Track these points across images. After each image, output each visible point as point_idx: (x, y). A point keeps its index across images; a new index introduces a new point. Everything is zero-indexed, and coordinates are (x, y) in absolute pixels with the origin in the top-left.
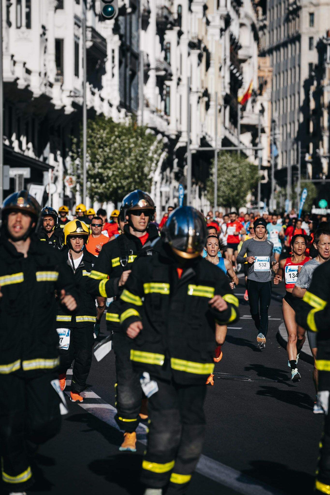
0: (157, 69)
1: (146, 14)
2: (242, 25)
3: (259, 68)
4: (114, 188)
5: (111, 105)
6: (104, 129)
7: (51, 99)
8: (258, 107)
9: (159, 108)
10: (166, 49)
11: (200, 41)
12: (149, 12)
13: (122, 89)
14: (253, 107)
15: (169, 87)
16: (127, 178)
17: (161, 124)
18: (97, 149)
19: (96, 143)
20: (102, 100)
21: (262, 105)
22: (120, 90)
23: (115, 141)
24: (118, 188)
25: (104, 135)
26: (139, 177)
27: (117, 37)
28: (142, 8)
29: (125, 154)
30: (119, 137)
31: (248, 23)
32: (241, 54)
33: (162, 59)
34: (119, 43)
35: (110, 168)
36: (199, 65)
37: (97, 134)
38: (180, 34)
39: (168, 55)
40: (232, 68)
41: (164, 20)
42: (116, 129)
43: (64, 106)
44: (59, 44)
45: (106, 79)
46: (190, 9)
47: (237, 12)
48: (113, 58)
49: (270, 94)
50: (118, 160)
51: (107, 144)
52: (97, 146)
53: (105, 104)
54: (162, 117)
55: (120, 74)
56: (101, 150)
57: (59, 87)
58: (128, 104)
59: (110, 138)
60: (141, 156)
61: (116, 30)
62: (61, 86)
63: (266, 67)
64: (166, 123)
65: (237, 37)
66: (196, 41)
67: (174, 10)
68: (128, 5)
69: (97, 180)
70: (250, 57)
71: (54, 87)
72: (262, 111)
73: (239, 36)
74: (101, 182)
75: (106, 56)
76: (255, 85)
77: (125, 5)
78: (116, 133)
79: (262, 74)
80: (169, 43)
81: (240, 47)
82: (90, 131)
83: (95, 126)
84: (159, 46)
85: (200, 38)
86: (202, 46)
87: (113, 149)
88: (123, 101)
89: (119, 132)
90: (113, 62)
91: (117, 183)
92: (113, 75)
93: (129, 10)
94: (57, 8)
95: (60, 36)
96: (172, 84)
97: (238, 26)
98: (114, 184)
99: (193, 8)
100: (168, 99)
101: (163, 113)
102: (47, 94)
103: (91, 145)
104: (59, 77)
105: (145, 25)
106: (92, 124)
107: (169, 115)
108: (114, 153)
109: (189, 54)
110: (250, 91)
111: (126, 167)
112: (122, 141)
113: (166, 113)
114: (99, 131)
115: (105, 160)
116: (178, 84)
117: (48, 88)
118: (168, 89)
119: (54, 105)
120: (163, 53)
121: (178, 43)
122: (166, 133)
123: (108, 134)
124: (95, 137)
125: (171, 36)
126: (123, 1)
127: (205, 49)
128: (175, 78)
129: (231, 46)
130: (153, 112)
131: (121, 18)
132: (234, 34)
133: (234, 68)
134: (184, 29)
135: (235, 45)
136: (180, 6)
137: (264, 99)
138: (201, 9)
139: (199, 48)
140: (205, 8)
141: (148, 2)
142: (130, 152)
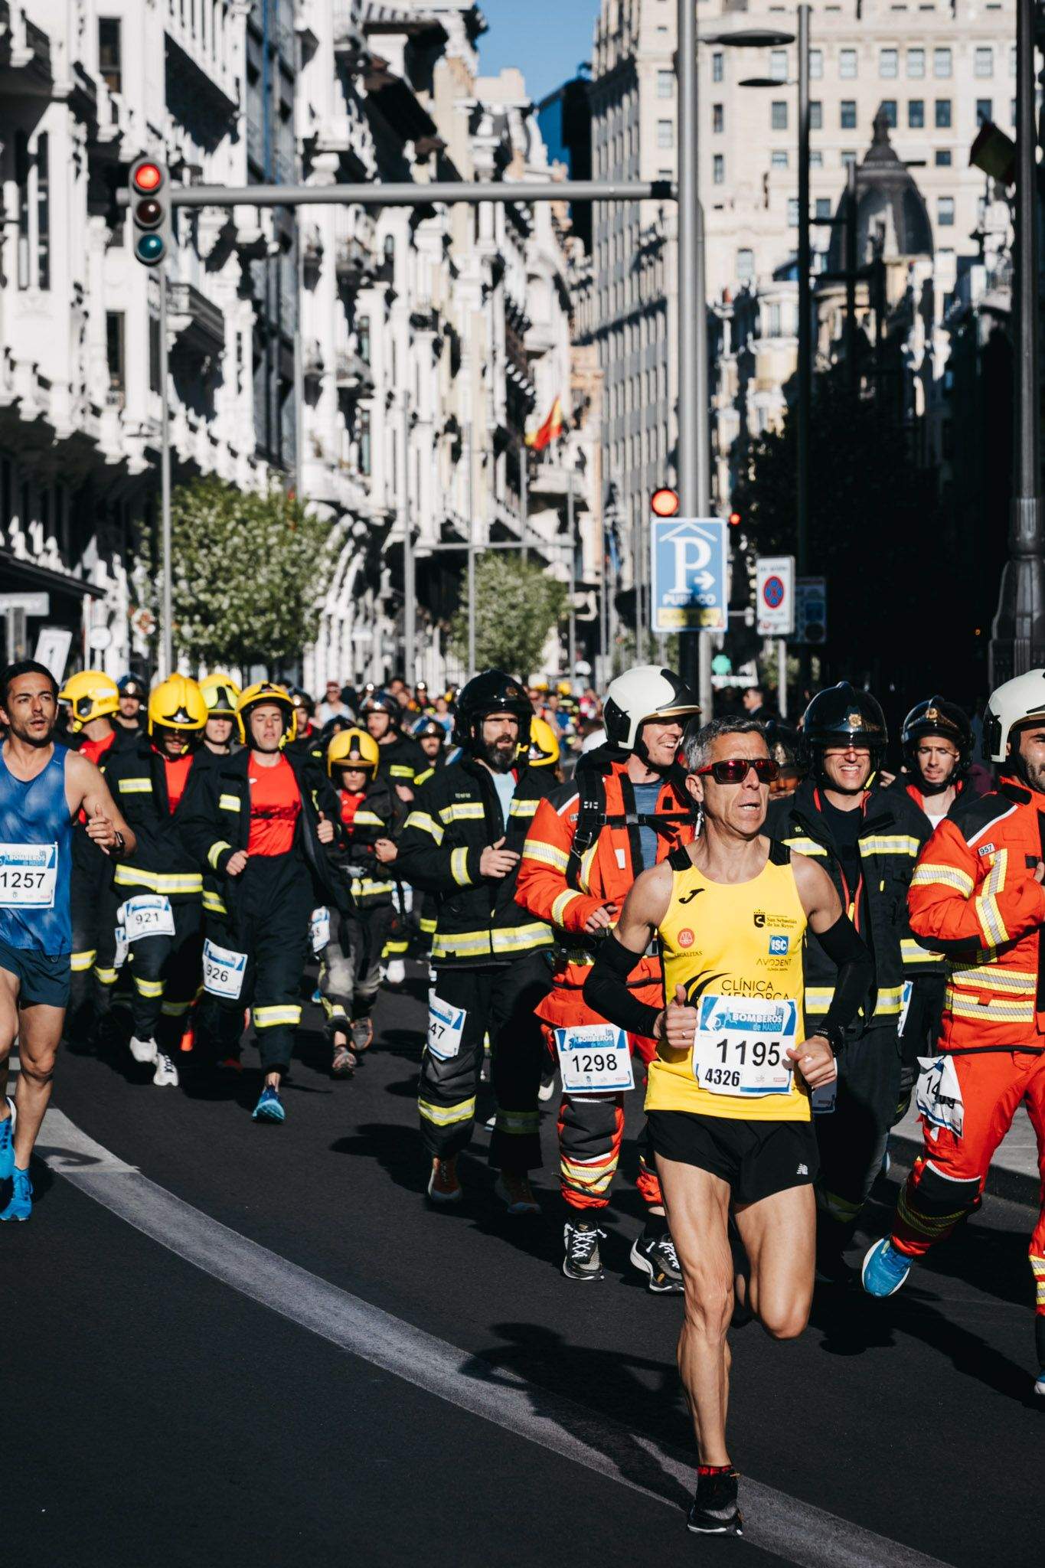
0: (341, 374)
1: (313, 255)
2: (531, 277)
3: (573, 370)
4: (233, 635)
5: (234, 454)
6: (211, 506)
7: (97, 441)
8: (571, 456)
9: (345, 458)
10: (359, 330)
11: (436, 313)
12: (320, 251)
13: (262, 418)
14: (560, 454)
15: (368, 412)
16: (262, 612)
17: (350, 495)
18: (196, 550)
19: (194, 537)
20: (214, 441)
21: (579, 449)
22: (255, 419)
23: (234, 532)
24: (244, 634)
25: (211, 519)
26: (290, 611)
27: (247, 305)
28: (304, 243)
29: (255, 560)
30: (243, 522)
31: (547, 274)
32: (531, 340)
33: (350, 353)
34: (252, 318)
35: (224, 592)
36: (434, 364)
37: (196, 517)
38: (390, 297)
39: (365, 342)
40: (511, 369)
41: (353, 267)
42: (236, 506)
43: (127, 458)
44: (115, 323)
45: (222, 397)
46: (412, 243)
47: (520, 248)
48: (239, 350)
49: (597, 426)
50: (243, 573)
51: (218, 538)
52: (195, 544)
53: (222, 451)
54: (351, 477)
55: (256, 386)
56: (204, 551)
57: (115, 416)
58: (274, 450)
59: (224, 525)
60: (294, 563)
61: (245, 288)
62: (120, 413)
63: (588, 368)
64: (361, 492)
65: (521, 305)
66: (427, 313)
67: (377, 245)
68: (270, 237)
69: (197, 618)
70: (552, 347)
71: (104, 415)
72: (581, 464)
73: (525, 302)
74: (206, 622)
75: (223, 346)
76: (565, 409)
77: (263, 236)
78: (238, 515)
79: (579, 383)
80: (367, 318)
81: (529, 325)
82: (180, 511)
83: (190, 500)
84: (345, 323)
85: (437, 306)
86: (442, 323)
87: (229, 551)
88: (263, 443)
89: (244, 512)
90: (239, 359)
91: (239, 624)
92: (240, 388)
93: (273, 247)
94: (108, 245)
95: (115, 305)
96: (373, 406)
97: (523, 279)
98: (234, 627)
99: (418, 241)
100: (365, 439)
101: (354, 470)
102: (88, 431)
103: (182, 541)
104: (116, 394)
105: (311, 276)
106: (182, 494)
107: (369, 475)
108: (233, 556)
109: (412, 341)
110: (556, 422)
111: (259, 588)
112: (250, 531)
113: (361, 469)
114: (200, 510)
115: (214, 573)
116: (388, 406)
117: (90, 418)
118: (365, 417)
119: (103, 456)
120: (354, 338)
121: (387, 317)
122: (362, 514)
123: (218, 515)
124: (191, 524)
125: (369, 301)
126: (259, 226)
127: (449, 330)
128: (380, 393)
129: (508, 323)
130: (332, 467)
131: (256, 265)
132: (514, 297)
133: (516, 371)
134: (399, 286)
135: (516, 322)
136: (390, 237)
137: (586, 438)
138: (438, 243)
139: (435, 328)
140: (447, 240)
141: (318, 229)
142: (268, 554)
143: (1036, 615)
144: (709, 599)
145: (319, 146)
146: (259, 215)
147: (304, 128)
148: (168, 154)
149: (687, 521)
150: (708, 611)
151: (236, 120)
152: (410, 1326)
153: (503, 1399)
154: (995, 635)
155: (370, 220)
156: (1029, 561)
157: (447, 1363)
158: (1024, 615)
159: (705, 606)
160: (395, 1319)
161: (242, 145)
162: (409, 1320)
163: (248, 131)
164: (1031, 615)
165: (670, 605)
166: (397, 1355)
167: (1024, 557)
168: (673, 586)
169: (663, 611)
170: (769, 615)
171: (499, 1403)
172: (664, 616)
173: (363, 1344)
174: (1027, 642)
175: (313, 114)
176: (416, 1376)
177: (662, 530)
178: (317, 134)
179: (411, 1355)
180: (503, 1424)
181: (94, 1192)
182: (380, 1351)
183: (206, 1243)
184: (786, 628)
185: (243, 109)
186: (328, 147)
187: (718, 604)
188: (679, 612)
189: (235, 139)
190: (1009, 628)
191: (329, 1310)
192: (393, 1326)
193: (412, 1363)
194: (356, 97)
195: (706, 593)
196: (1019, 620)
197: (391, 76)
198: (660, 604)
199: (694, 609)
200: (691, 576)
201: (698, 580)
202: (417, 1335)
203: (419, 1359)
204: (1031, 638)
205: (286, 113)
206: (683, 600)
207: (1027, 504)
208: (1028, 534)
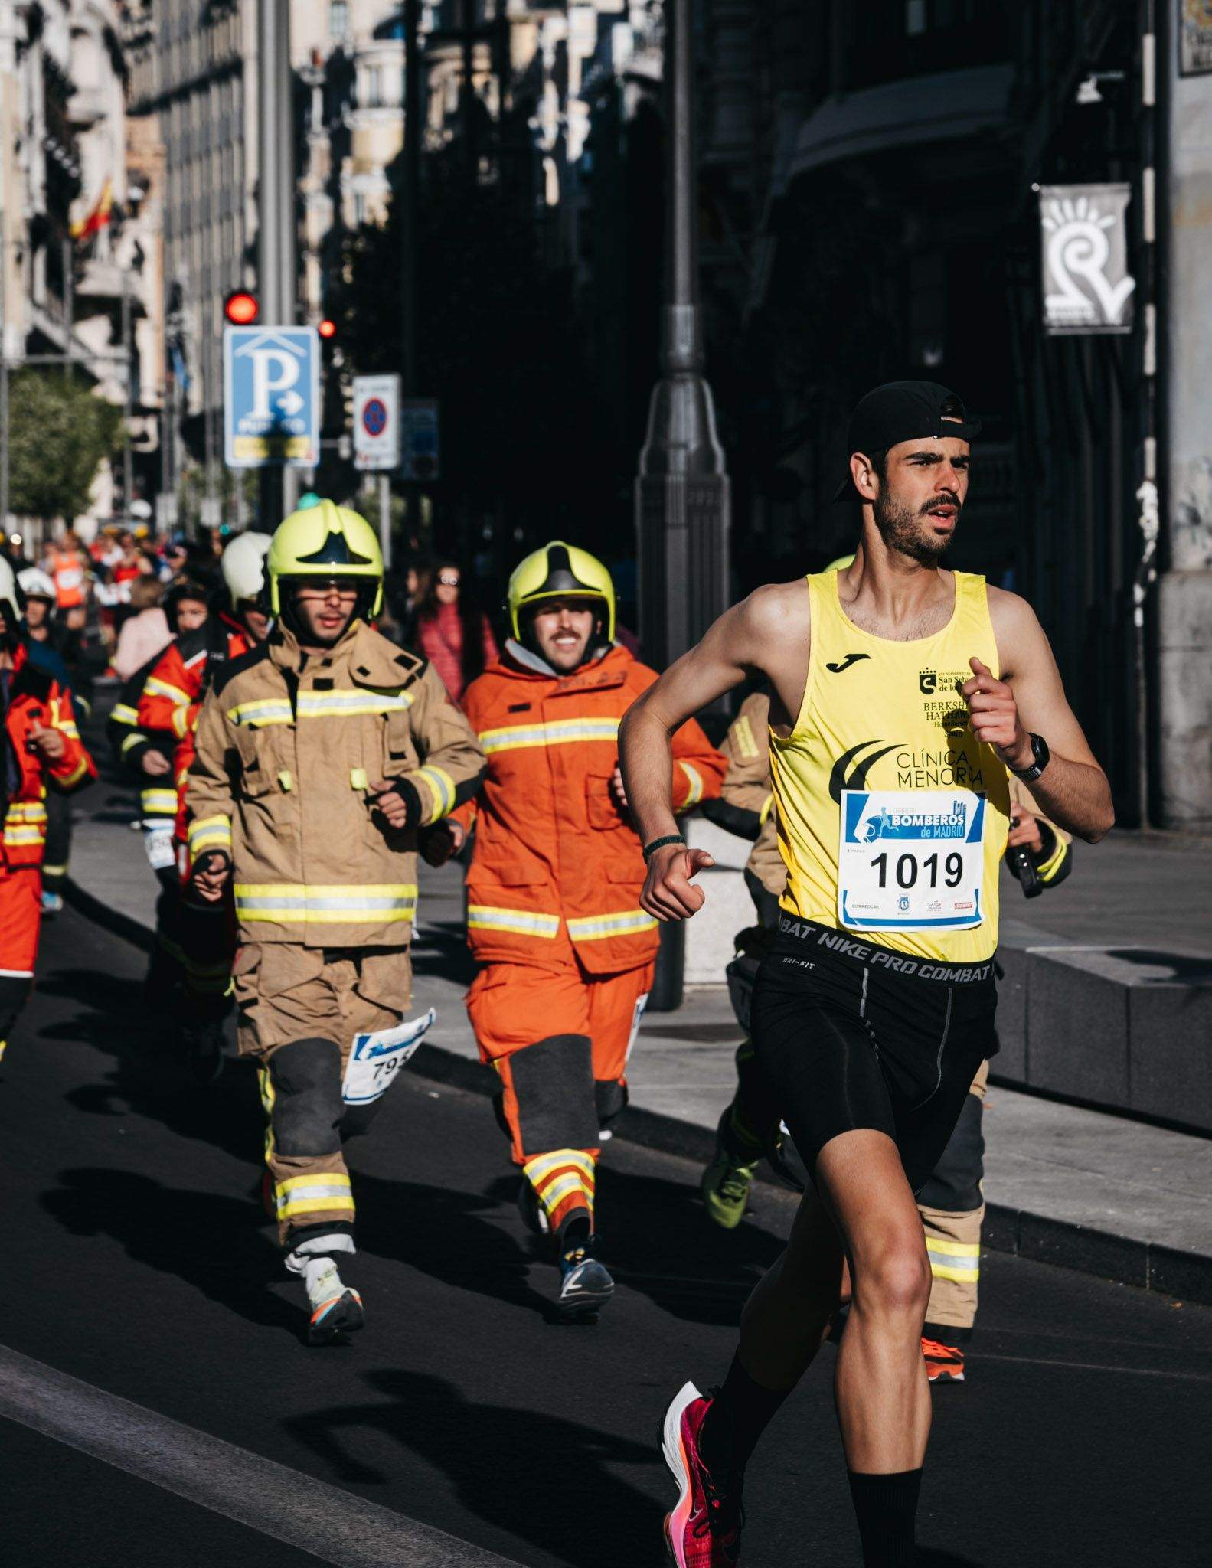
2: (76, 32)
3: (129, 146)
8: (126, 252)
14: (113, 249)
21: (137, 244)
31: (93, 26)
32: (77, 108)
40: (52, 144)
49: (159, 215)
63: (147, 144)
65: (64, 64)
70: (102, 117)
72: (138, 261)
73: (70, 62)
76: (119, 195)
79: (136, 162)
81: (72, 91)
97: (66, 33)
110: (105, 207)
129: (48, 86)
132: (55, 55)
133: (58, 147)
135: (58, 86)
137: (144, 230)
143: (693, 446)
144: (296, 425)
149: (268, 331)
150: (296, 440)
153: (47, 1401)
154: (644, 472)
156: (683, 381)
158: (679, 446)
159: (292, 434)
164: (685, 446)
165: (248, 433)
167: (678, 376)
168: (253, 410)
169: (239, 440)
170: (369, 445)
172: (241, 447)
174: (681, 479)
177: (238, 341)
180: (43, 1431)
184: (389, 461)
187: (307, 431)
188: (256, 442)
190: (660, 462)
195: (292, 417)
196: (672, 452)
198: (236, 431)
199: (277, 437)
200: (274, 398)
201: (282, 403)
204: (687, 474)
206: (264, 426)
207: (683, 312)
208: (683, 346)
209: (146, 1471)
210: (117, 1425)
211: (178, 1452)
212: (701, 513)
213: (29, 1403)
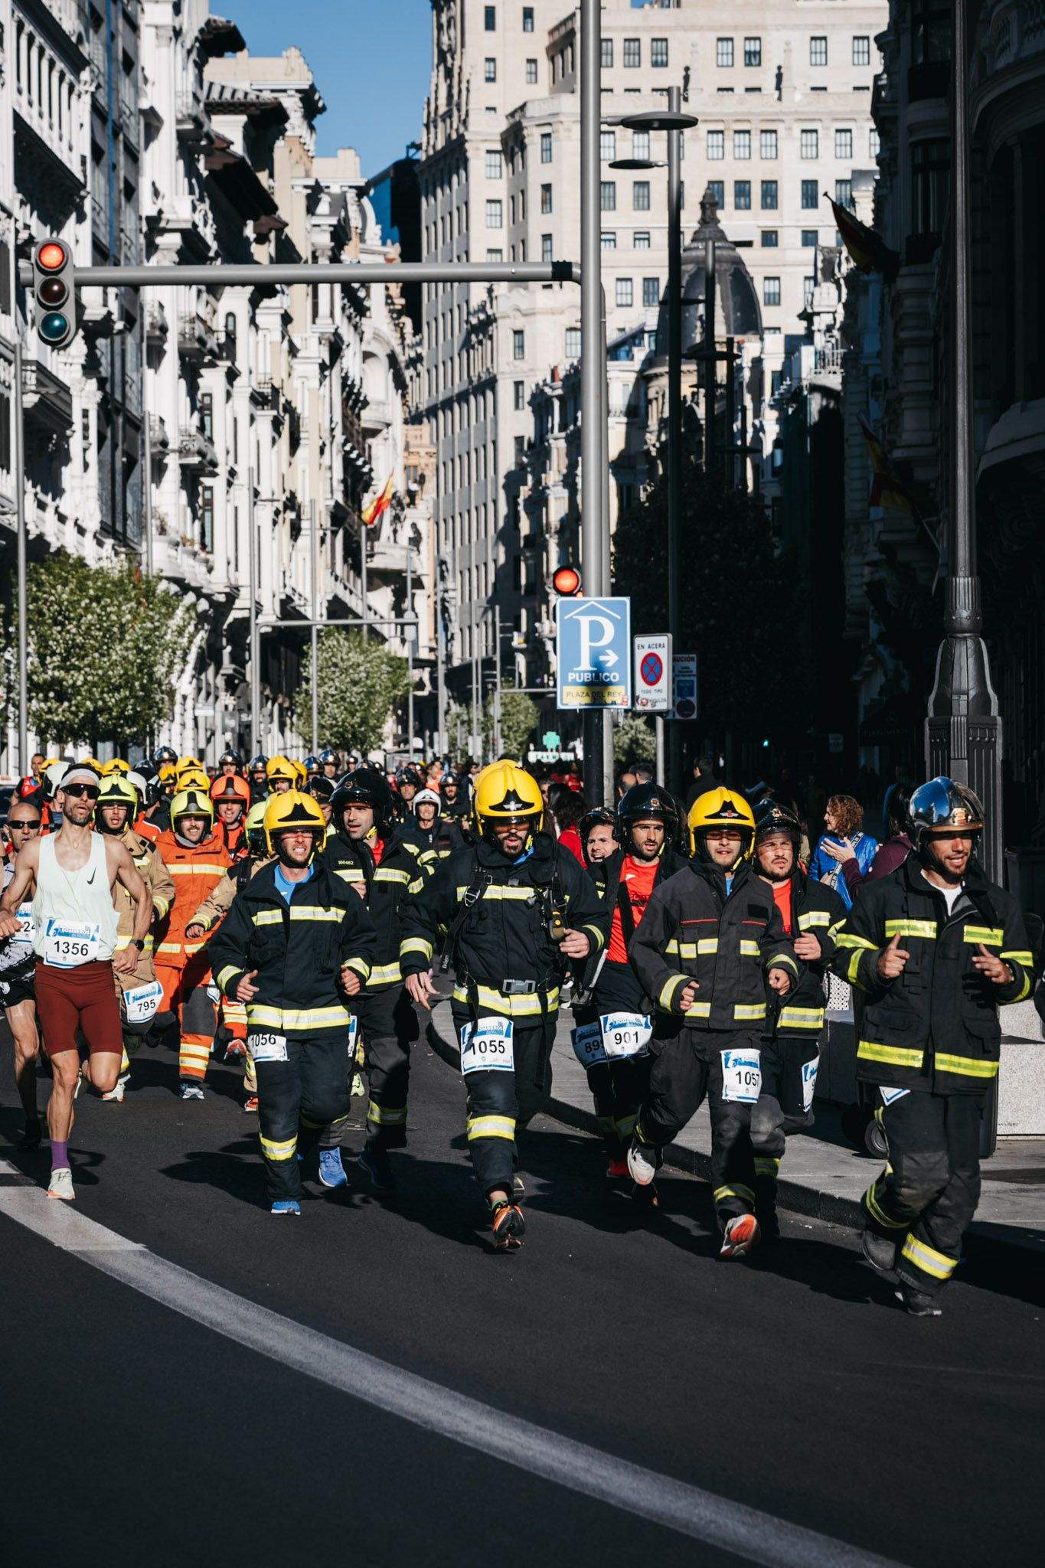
0: (183, 452)
1: (157, 333)
2: (367, 356)
3: (407, 448)
4: (88, 712)
5: (81, 531)
6: (65, 585)
8: (406, 533)
9: (189, 536)
10: (201, 408)
11: (276, 391)
12: (164, 329)
13: (107, 495)
14: (395, 531)
15: (210, 488)
16: (117, 689)
17: (194, 572)
18: (50, 628)
19: (48, 614)
20: (62, 519)
21: (414, 525)
22: (100, 496)
23: (87, 609)
24: (99, 711)
25: (65, 596)
26: (143, 687)
27: (93, 384)
28: (147, 320)
29: (109, 638)
30: (97, 599)
31: (382, 352)
32: (368, 418)
33: (193, 431)
34: (99, 395)
35: (79, 669)
36: (274, 441)
37: (50, 594)
38: (232, 375)
39: (207, 419)
40: (348, 448)
41: (197, 345)
42: (90, 583)
45: (70, 475)
46: (253, 321)
47: (356, 327)
48: (86, 428)
49: (431, 505)
50: (97, 651)
51: (72, 615)
52: (50, 621)
53: (69, 528)
54: (195, 554)
55: (101, 463)
56: (59, 628)
58: (119, 527)
59: (79, 602)
60: (147, 640)
61: (91, 367)
63: (422, 446)
64: (204, 569)
65: (357, 382)
66: (267, 391)
67: (218, 323)
68: (115, 317)
69: (51, 694)
70: (388, 425)
72: (416, 541)
73: (362, 379)
74: (61, 698)
75: (71, 424)
76: (399, 485)
77: (110, 314)
78: (91, 592)
79: (413, 461)
80: (210, 395)
81: (366, 403)
82: (34, 589)
83: (44, 577)
84: (187, 402)
85: (277, 385)
86: (282, 400)
87: (83, 628)
88: (109, 522)
89: (95, 590)
90: (86, 438)
91: (94, 701)
92: (86, 466)
93: (119, 325)
96: (218, 483)
97: (359, 357)
98: (88, 703)
99: (259, 320)
100: (208, 515)
101: (197, 547)
103: (36, 618)
105: (155, 356)
106: (37, 572)
107: (211, 552)
108: (87, 633)
109: (252, 419)
110: (389, 496)
111: (114, 664)
112: (104, 608)
113: (203, 546)
114: (54, 587)
115: (67, 650)
116: (230, 484)
118: (208, 495)
120: (196, 415)
121: (229, 395)
122: (204, 591)
123: (72, 592)
124: (46, 600)
125: (212, 380)
126: (105, 305)
127: (289, 408)
128: (222, 470)
129: (345, 401)
130: (177, 544)
131: (102, 343)
132: (350, 374)
133: (353, 449)
134: (241, 364)
135: (353, 400)
136: (230, 314)
137: (420, 515)
138: (277, 321)
139: (275, 407)
140: (286, 319)
141: (161, 306)
142: (123, 631)
143: (972, 693)
144: (614, 676)
145: (162, 224)
146: (105, 293)
147: (148, 208)
148: (17, 231)
149: (593, 600)
150: (612, 689)
151: (83, 198)
152: (480, 1404)
153: (601, 1477)
154: (931, 714)
155: (211, 299)
156: (965, 638)
157: (532, 1441)
158: (960, 693)
159: (610, 684)
160: (463, 1397)
161: (87, 224)
162: (476, 1398)
163: (94, 209)
164: (967, 694)
165: (575, 683)
166: (478, 1434)
167: (959, 635)
168: (579, 665)
169: (566, 689)
170: (649, 692)
171: (600, 1481)
172: (568, 694)
173: (440, 1421)
174: (964, 719)
175: (156, 193)
176: (505, 1453)
177: (566, 609)
178: (160, 212)
179: (492, 1433)
180: (612, 1502)
181: (111, 1271)
182: (460, 1429)
183: (243, 1321)
184: (662, 706)
185: (89, 188)
186: (170, 226)
187: (622, 682)
188: (583, 689)
189: (81, 219)
190: (945, 706)
191: (392, 1388)
192: (463, 1404)
193: (496, 1441)
194: (198, 176)
195: (610, 670)
196: (955, 697)
197: (233, 155)
198: (565, 683)
199: (598, 686)
200: (595, 654)
201: (602, 658)
202: (490, 1413)
203: (504, 1438)
204: (967, 716)
205: (131, 191)
206: (587, 677)
207: (963, 583)
208: (964, 613)
209: (709, 1535)
210: (670, 1498)
211: (730, 1523)
212: (980, 747)
213: (590, 1480)
